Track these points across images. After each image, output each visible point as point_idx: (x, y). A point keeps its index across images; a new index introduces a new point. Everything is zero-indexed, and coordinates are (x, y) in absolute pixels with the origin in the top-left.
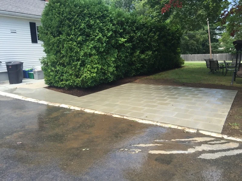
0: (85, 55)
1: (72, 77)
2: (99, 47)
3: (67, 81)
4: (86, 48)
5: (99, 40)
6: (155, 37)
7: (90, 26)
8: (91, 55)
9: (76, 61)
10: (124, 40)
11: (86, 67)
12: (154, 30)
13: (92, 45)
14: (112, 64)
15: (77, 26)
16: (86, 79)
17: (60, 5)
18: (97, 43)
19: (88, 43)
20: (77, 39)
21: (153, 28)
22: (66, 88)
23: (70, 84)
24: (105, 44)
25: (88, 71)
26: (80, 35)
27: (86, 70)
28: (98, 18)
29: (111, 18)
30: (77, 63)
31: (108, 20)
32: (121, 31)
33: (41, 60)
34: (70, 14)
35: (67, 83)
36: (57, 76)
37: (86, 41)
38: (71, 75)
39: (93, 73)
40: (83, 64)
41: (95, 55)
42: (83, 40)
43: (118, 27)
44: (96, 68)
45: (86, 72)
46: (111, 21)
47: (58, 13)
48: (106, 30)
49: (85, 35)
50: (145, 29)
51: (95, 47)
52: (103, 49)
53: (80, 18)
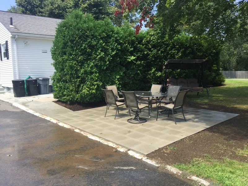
0: (86, 72)
1: (73, 92)
2: (101, 66)
3: (67, 96)
4: (86, 66)
5: (102, 59)
6: (179, 54)
7: (92, 47)
8: (91, 73)
9: (76, 79)
10: (135, 58)
11: (86, 84)
12: (177, 46)
13: (92, 64)
14: (117, 81)
15: (79, 47)
16: (84, 95)
17: (66, 29)
18: (98, 61)
19: (89, 61)
20: (78, 58)
21: (177, 45)
22: (69, 102)
23: (70, 99)
24: (108, 63)
25: (87, 87)
26: (81, 55)
27: (85, 87)
28: (102, 38)
29: (116, 38)
30: (77, 80)
31: (113, 40)
32: (132, 49)
33: (51, 77)
34: (73, 36)
35: (68, 98)
36: (61, 91)
37: (87, 60)
38: (72, 91)
39: (93, 89)
40: (83, 81)
41: (96, 73)
42: (84, 59)
43: (128, 45)
44: (96, 85)
45: (85, 88)
46: (117, 41)
47: (63, 36)
48: (111, 49)
49: (87, 55)
50: (164, 46)
51: (96, 66)
52: (105, 68)
53: (81, 40)
